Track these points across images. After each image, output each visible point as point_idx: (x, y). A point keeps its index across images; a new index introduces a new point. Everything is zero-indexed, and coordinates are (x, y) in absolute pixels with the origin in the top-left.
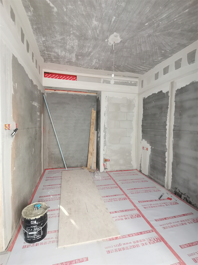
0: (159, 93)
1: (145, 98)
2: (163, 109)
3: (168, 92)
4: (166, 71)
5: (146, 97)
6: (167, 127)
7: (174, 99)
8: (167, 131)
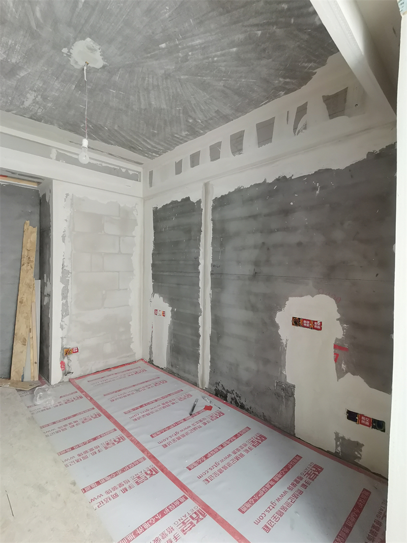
0: (183, 200)
1: (157, 208)
2: (192, 233)
3: (199, 202)
4: (195, 160)
5: (160, 207)
6: (201, 268)
7: (210, 217)
8: (201, 276)
